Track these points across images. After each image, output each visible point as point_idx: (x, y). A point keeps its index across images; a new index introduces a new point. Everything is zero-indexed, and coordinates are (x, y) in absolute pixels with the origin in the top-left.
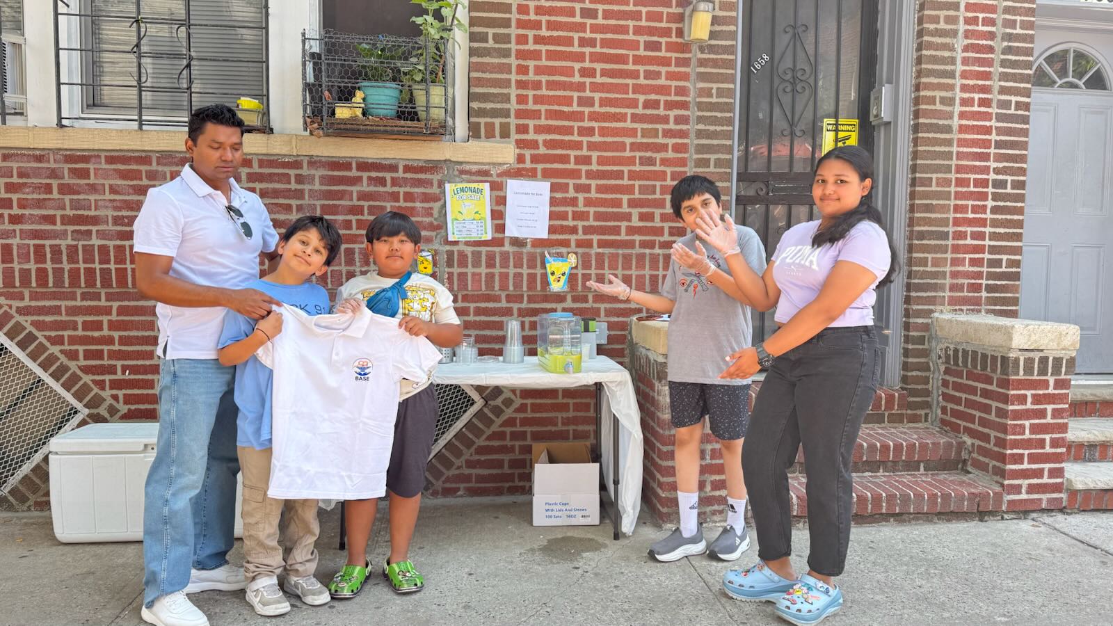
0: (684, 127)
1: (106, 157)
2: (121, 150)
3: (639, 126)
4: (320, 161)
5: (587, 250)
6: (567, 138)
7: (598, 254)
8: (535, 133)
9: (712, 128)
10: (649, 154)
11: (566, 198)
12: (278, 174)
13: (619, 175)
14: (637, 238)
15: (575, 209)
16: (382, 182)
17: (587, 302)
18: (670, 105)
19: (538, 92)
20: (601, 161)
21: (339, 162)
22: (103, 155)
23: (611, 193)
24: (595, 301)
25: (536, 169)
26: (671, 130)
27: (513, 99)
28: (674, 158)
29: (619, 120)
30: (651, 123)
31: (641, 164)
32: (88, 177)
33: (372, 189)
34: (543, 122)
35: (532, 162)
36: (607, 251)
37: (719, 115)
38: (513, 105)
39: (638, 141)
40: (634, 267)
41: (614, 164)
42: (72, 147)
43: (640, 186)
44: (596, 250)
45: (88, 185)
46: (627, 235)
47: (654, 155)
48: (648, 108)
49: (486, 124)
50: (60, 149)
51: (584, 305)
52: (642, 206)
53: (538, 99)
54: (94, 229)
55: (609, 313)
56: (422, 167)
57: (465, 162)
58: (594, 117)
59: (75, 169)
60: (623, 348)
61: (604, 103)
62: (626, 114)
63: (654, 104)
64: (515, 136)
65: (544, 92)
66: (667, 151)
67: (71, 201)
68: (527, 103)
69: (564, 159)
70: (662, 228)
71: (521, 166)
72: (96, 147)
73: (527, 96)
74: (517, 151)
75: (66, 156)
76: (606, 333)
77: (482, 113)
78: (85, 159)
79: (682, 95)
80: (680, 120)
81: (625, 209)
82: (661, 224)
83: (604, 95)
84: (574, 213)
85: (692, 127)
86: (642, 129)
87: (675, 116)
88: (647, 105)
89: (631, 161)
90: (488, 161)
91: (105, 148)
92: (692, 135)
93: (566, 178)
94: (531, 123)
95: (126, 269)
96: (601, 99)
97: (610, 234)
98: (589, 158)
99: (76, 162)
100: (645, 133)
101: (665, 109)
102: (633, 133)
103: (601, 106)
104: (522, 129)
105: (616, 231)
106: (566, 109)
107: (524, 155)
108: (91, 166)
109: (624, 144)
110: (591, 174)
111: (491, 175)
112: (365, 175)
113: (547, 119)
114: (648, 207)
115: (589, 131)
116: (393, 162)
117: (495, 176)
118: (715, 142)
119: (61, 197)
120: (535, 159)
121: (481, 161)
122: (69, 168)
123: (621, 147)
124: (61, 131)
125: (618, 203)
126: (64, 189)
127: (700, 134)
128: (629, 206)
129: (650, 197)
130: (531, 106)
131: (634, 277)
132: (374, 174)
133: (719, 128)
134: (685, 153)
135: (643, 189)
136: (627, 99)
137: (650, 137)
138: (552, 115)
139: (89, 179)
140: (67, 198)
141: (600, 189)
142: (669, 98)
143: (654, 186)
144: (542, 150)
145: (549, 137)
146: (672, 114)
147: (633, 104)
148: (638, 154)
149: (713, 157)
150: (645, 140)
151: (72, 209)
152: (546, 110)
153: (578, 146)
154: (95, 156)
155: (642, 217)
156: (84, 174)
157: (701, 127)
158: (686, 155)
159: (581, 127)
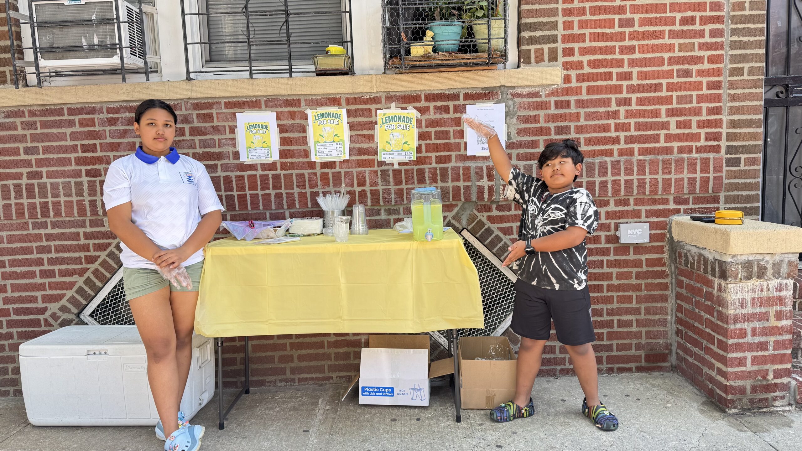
0: (719, 40)
1: (225, 103)
2: (236, 97)
3: (676, 42)
4: (395, 96)
5: (628, 158)
6: (609, 57)
7: (639, 161)
8: (580, 55)
9: (745, 39)
10: (686, 67)
11: (608, 112)
12: (362, 110)
13: (658, 87)
14: (676, 144)
15: (617, 121)
16: (446, 109)
17: (628, 205)
18: (705, 21)
19: (583, 18)
20: (641, 76)
21: (410, 96)
22: (223, 101)
23: (651, 105)
24: (636, 204)
25: (581, 87)
26: (706, 43)
27: (560, 26)
28: (709, 69)
29: (657, 38)
30: (688, 38)
31: (678, 76)
32: (212, 120)
33: (438, 116)
34: (587, 44)
35: (577, 81)
36: (648, 158)
37: (752, 26)
38: (560, 31)
39: (676, 55)
40: (673, 171)
41: (653, 78)
42: (198, 96)
43: (677, 96)
44: (637, 157)
45: (212, 127)
46: (665, 142)
47: (690, 67)
48: (685, 25)
49: (536, 50)
50: (190, 99)
51: (626, 208)
52: (679, 115)
53: (582, 24)
54: (219, 163)
55: (649, 214)
56: (479, 94)
57: (518, 87)
58: (634, 36)
59: (202, 114)
60: (662, 246)
61: (643, 22)
62: (664, 31)
63: (691, 21)
64: (562, 59)
65: (588, 17)
66: (703, 63)
67: (200, 141)
68: (573, 29)
69: (607, 76)
70: (699, 134)
71: (567, 85)
72: (218, 95)
73: (573, 22)
74: (565, 72)
75: (194, 104)
76: (648, 232)
77: (532, 40)
78: (209, 105)
79: (717, 10)
80: (714, 33)
81: (664, 118)
82: (698, 131)
83: (643, 16)
84: (616, 125)
85: (726, 39)
86: (679, 44)
87: (710, 30)
88: (684, 21)
89: (669, 74)
90: (538, 83)
91: (224, 95)
92: (727, 46)
93: (608, 94)
94: (576, 46)
95: (246, 194)
96: (640, 19)
97: (649, 142)
98: (630, 73)
99: (202, 109)
100: (682, 47)
101: (700, 24)
102: (671, 48)
103: (640, 25)
104: (569, 52)
105: (656, 139)
106: (608, 31)
107: (570, 75)
108: (214, 111)
109: (662, 59)
110: (631, 89)
111: (540, 96)
112: (432, 105)
113: (590, 41)
114: (685, 115)
115: (630, 50)
116: (455, 91)
117: (543, 96)
118: (749, 52)
119: (192, 138)
120: (581, 78)
121: (532, 84)
122: (197, 114)
123: (659, 62)
124: (189, 84)
125: (657, 113)
126: (195, 131)
127: (734, 45)
128: (668, 115)
129: (687, 106)
130: (576, 31)
131: (673, 181)
132: (439, 104)
133: (752, 39)
134: (720, 63)
135: (680, 100)
136: (665, 17)
137: (687, 51)
138: (596, 37)
139: (213, 122)
140: (197, 139)
141: (640, 102)
142: (704, 14)
143: (691, 96)
144: (587, 70)
145: (593, 57)
146: (708, 28)
147: (671, 21)
148: (675, 67)
149: (746, 66)
150: (682, 54)
151: (201, 148)
152: (590, 33)
153: (620, 63)
154: (216, 103)
155: (680, 125)
156: (208, 118)
157: (735, 38)
158: (721, 66)
159: (622, 46)
